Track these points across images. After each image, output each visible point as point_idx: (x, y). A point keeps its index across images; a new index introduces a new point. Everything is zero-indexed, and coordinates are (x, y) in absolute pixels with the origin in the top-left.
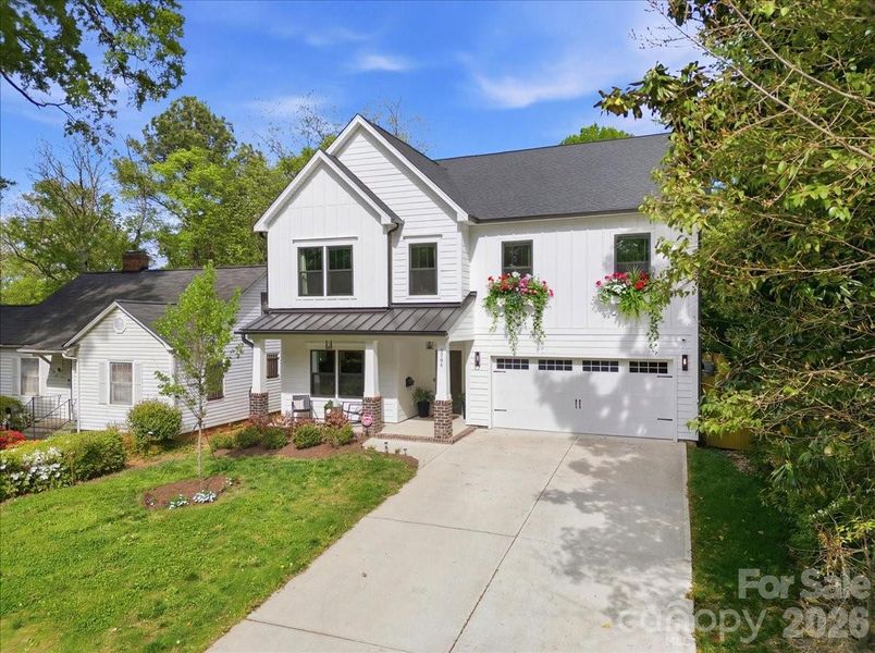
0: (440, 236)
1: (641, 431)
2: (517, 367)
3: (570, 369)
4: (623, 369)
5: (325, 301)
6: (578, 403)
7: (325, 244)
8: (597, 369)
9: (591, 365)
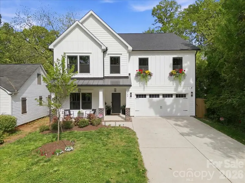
0: (121, 54)
1: (179, 115)
2: (142, 97)
3: (159, 97)
4: (174, 97)
5: (79, 75)
6: (161, 107)
7: (78, 55)
8: (166, 97)
9: (165, 96)
